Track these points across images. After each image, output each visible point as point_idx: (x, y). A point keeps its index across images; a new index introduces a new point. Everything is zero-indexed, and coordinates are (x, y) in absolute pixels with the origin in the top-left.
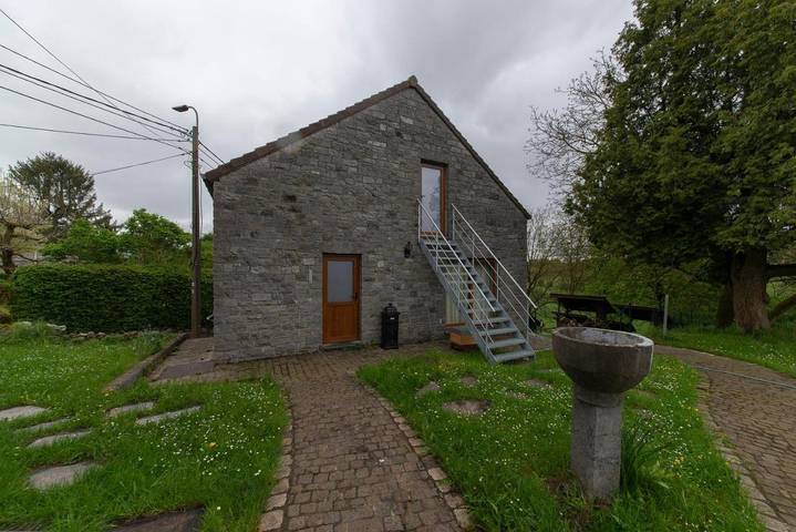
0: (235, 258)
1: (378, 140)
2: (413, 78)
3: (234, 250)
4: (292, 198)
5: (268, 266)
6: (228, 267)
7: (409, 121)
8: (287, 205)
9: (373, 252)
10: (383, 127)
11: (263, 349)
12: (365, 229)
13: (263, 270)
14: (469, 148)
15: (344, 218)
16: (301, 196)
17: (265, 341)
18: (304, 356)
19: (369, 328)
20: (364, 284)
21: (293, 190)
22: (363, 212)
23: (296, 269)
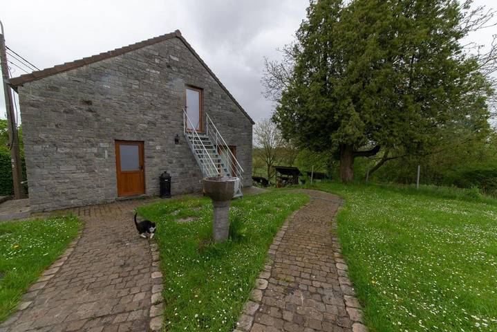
0: (43, 141)
1: (154, 69)
2: (178, 31)
3: (42, 136)
4: (89, 103)
5: (72, 147)
6: (38, 148)
7: (175, 59)
8: (85, 107)
9: (153, 140)
10: (157, 61)
11: (72, 201)
12: (146, 126)
13: (68, 150)
14: (217, 80)
15: (130, 118)
16: (95, 102)
17: (73, 196)
18: (104, 204)
19: (152, 186)
20: (146, 160)
21: (89, 98)
22: (144, 115)
23: (95, 150)
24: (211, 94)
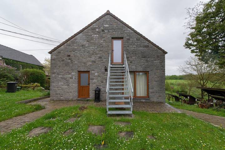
0: (55, 73)
1: (96, 34)
2: (108, 11)
3: (55, 71)
4: (69, 56)
5: (63, 75)
6: (54, 75)
7: (107, 26)
8: (68, 58)
9: (94, 70)
10: (97, 30)
11: (61, 98)
12: (91, 63)
13: (62, 76)
15: (84, 60)
16: (72, 55)
17: (62, 95)
18: (72, 100)
19: (92, 95)
20: (90, 80)
21: (69, 53)
22: (90, 58)
23: (70, 76)
24: (129, 39)
